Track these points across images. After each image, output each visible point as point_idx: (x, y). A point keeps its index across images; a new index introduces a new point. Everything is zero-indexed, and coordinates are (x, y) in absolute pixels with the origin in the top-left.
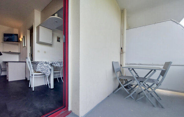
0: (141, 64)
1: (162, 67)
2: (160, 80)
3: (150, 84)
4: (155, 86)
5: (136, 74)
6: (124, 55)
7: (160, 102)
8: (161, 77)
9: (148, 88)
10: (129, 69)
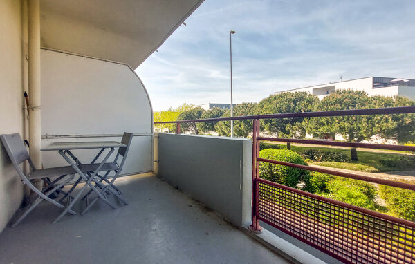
0: (81, 136)
1: (119, 140)
2: (119, 161)
3: (102, 173)
4: (112, 173)
5: (75, 159)
6: (37, 115)
7: (121, 197)
8: (121, 157)
9: (101, 181)
10: (61, 151)
